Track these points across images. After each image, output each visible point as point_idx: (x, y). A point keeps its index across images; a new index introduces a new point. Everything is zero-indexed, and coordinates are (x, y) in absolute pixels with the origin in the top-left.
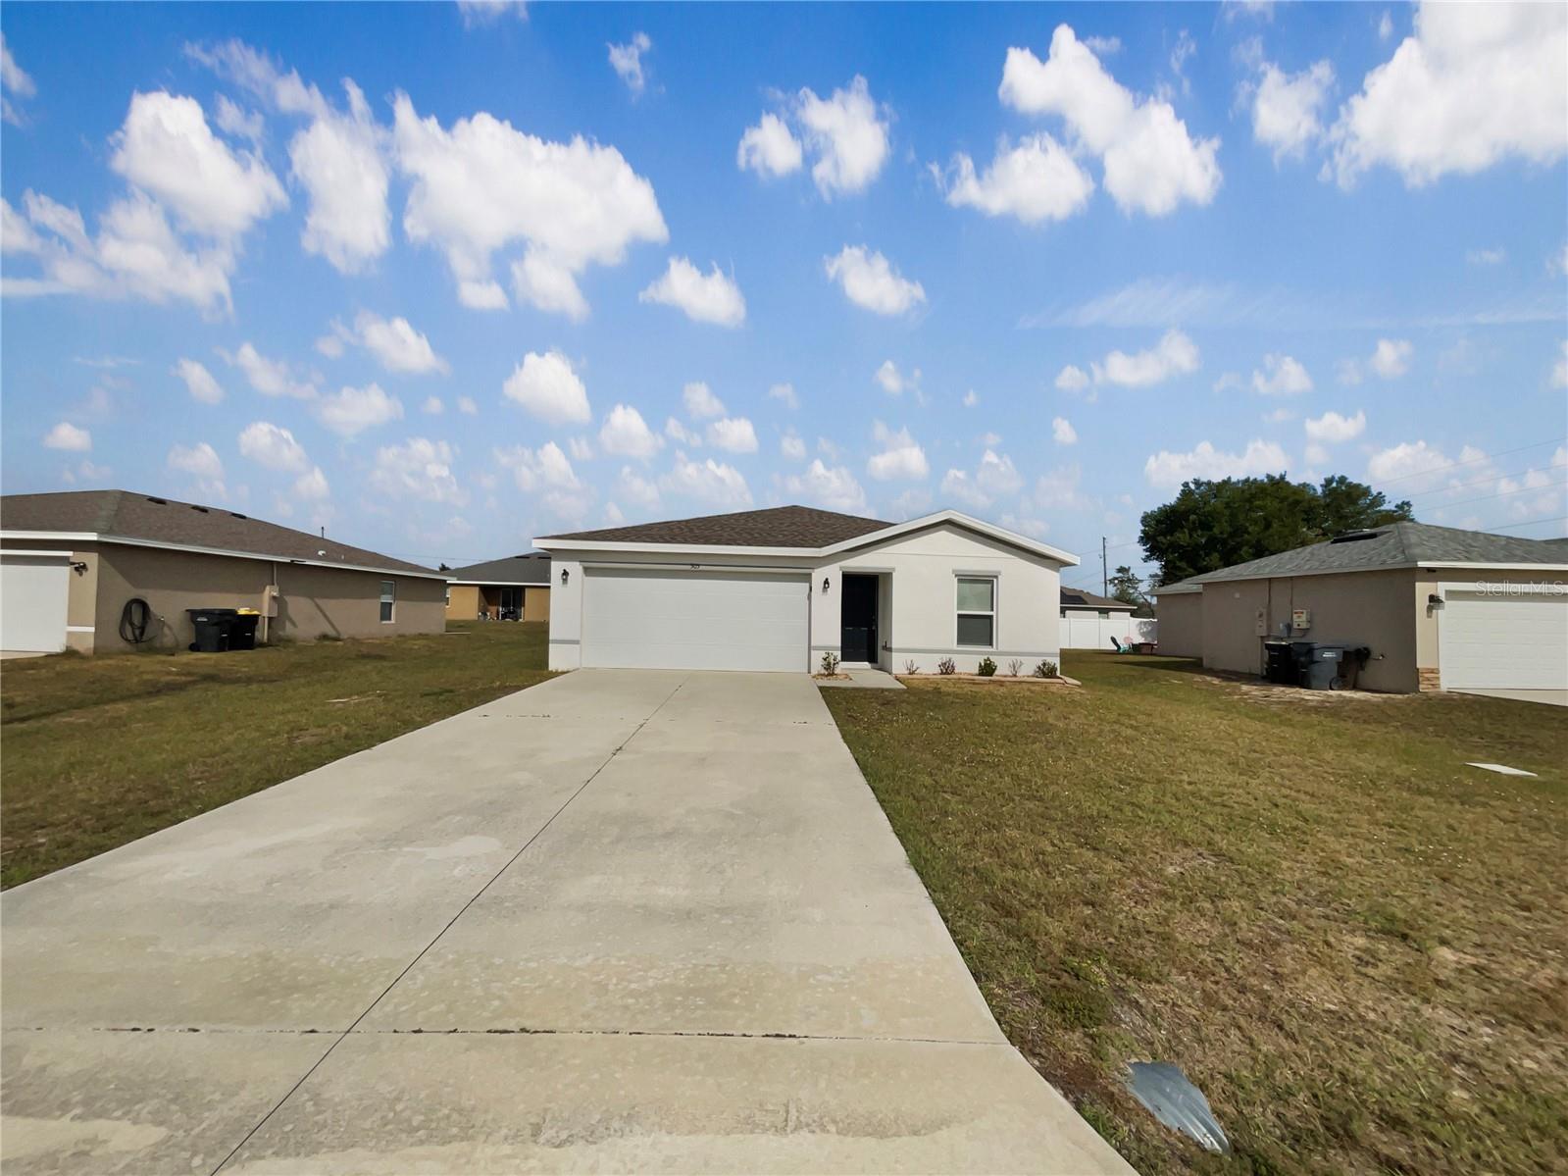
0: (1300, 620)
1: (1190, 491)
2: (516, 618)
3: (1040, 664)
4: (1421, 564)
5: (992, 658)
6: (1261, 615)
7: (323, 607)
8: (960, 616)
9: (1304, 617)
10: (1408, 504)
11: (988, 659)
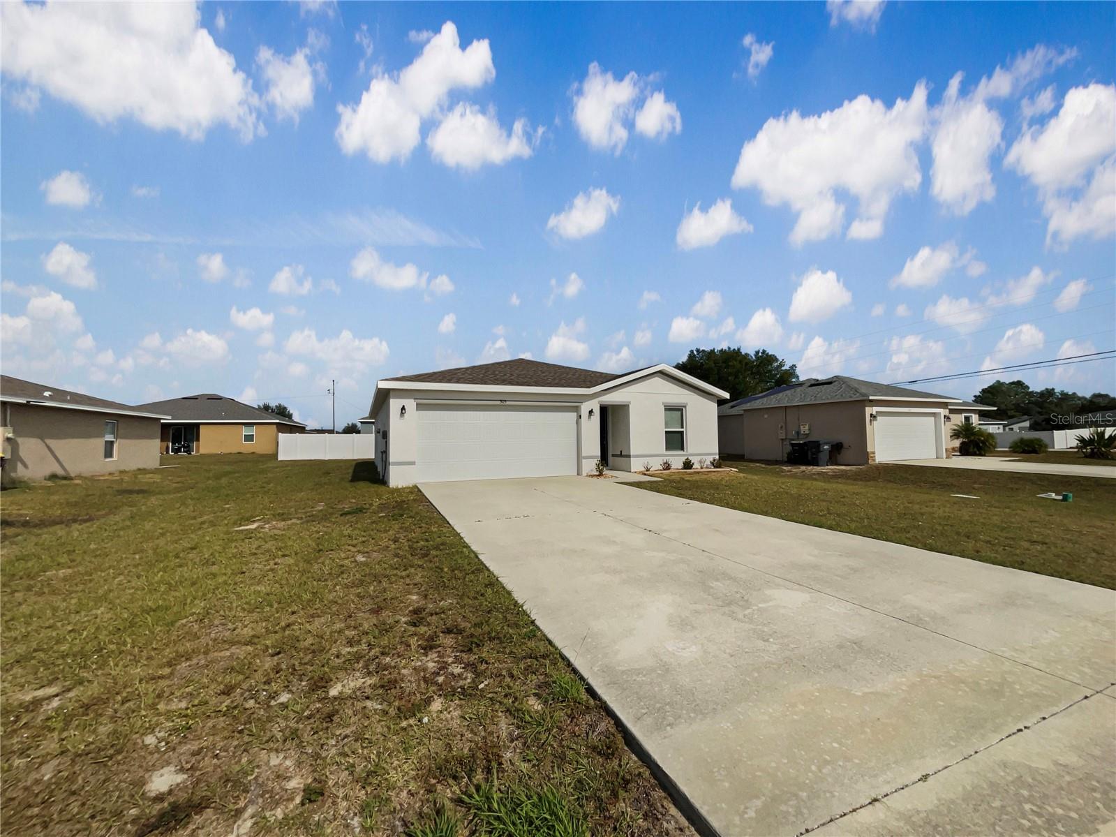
0: (805, 429)
1: (694, 355)
2: (189, 450)
3: (712, 460)
4: (871, 398)
5: (690, 458)
6: (782, 427)
7: (51, 446)
8: (666, 432)
9: (807, 427)
10: (794, 366)
11: (688, 459)
